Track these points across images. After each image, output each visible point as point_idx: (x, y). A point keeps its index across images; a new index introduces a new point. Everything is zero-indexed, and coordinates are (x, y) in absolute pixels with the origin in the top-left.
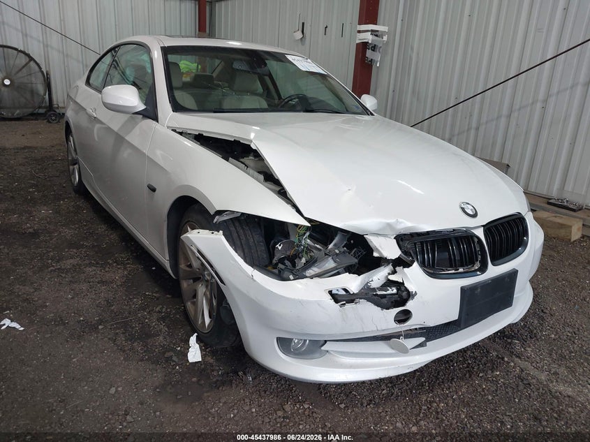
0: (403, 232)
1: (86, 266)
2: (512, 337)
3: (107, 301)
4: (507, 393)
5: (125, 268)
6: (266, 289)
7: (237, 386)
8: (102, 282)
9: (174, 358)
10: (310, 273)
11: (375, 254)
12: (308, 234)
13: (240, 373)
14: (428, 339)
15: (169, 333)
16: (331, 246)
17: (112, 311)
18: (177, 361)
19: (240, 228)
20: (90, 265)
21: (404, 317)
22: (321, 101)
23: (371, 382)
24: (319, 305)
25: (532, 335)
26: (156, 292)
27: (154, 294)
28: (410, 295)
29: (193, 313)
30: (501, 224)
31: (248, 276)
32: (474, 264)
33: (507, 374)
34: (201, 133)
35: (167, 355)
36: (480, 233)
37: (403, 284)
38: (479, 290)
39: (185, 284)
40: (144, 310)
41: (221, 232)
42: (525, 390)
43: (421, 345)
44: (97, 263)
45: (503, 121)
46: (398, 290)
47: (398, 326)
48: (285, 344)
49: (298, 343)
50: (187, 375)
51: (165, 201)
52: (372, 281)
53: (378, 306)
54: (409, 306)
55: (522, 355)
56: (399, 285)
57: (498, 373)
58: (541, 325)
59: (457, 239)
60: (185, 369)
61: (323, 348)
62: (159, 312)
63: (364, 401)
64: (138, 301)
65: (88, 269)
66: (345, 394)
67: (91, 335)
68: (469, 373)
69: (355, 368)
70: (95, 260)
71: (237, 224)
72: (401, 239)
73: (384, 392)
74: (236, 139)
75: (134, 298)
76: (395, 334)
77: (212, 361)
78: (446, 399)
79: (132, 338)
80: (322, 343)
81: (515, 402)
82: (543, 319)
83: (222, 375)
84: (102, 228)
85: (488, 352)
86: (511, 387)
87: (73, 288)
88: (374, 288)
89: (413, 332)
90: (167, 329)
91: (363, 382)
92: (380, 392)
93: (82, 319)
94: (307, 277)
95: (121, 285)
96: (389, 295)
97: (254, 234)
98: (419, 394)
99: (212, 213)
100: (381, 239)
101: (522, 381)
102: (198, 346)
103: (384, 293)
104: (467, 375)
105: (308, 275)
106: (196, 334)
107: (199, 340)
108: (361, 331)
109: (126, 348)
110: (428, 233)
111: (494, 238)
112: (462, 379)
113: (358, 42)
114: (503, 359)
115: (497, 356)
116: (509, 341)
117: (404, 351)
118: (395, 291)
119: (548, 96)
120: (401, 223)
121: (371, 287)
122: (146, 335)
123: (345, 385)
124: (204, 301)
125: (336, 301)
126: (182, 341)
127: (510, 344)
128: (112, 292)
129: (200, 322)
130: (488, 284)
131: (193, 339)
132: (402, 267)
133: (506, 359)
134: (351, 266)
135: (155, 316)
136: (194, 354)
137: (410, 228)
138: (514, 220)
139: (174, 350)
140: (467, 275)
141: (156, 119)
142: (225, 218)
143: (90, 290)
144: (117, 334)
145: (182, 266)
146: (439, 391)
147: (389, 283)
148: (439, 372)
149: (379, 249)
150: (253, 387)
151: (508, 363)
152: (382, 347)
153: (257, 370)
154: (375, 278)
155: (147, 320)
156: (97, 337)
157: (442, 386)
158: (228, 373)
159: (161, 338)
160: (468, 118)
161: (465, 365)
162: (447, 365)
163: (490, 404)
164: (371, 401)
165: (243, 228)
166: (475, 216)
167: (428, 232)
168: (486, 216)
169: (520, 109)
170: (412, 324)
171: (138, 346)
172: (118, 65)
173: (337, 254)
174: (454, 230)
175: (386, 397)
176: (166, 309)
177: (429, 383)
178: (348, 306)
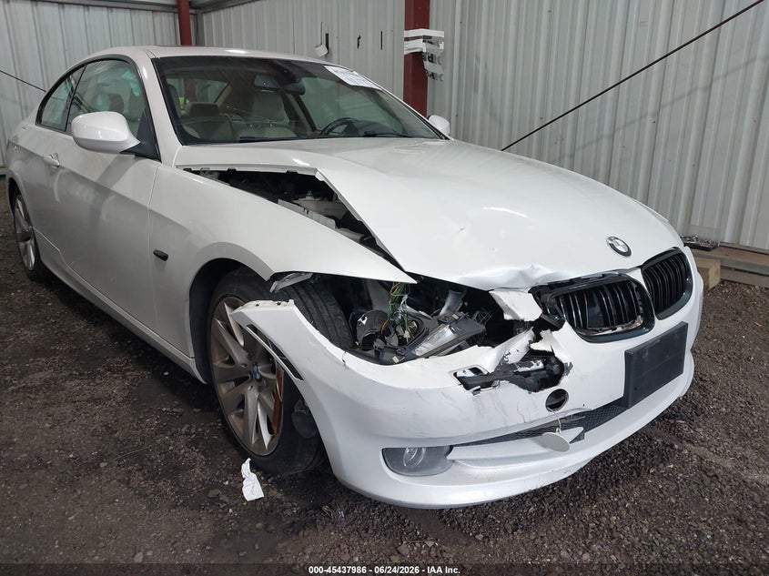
0: (541, 283)
1: (65, 379)
2: (675, 417)
3: (106, 426)
4: (692, 491)
5: (125, 377)
6: (366, 379)
7: (324, 527)
8: (95, 400)
9: (223, 498)
10: (421, 352)
11: (507, 317)
12: (406, 297)
13: (326, 508)
14: (586, 430)
15: (207, 462)
16: (443, 311)
17: (117, 439)
18: (227, 500)
19: (307, 297)
20: (72, 377)
21: (558, 400)
22: (374, 123)
23: (510, 500)
24: (443, 394)
25: (698, 411)
26: (177, 406)
27: (174, 410)
28: (563, 369)
29: (241, 430)
30: (660, 263)
31: (337, 362)
32: (636, 319)
33: (684, 466)
34: (231, 168)
35: (212, 494)
36: (637, 276)
37: (552, 354)
38: (647, 354)
39: (223, 390)
40: (164, 433)
41: (291, 301)
42: (713, 484)
43: (579, 438)
44: (80, 374)
45: (605, 143)
46: (545, 363)
47: (552, 413)
48: (394, 457)
49: (411, 453)
50: (246, 521)
51: (185, 271)
52: (509, 354)
53: (524, 388)
54: (565, 384)
55: (694, 438)
56: (547, 356)
57: (672, 466)
58: (705, 396)
59: (610, 286)
60: (242, 512)
61: (449, 457)
62: (187, 434)
63: (508, 526)
64: (152, 422)
65: (69, 384)
66: (479, 520)
67: (91, 479)
68: (636, 471)
69: (495, 481)
70: (76, 370)
71: (302, 292)
72: (538, 292)
73: (531, 509)
74: (290, 170)
75: (146, 418)
76: (545, 427)
77: (279, 496)
78: (617, 509)
79: (154, 476)
80: (448, 449)
81: (706, 502)
82: (704, 389)
83: (299, 513)
84: (80, 326)
85: (650, 439)
86: (695, 483)
87: (50, 413)
88: (513, 364)
89: (568, 421)
90: (202, 457)
91: (500, 501)
92: (525, 511)
93: (71, 456)
94: (418, 357)
95: (124, 402)
96: (532, 371)
97: (327, 304)
98: (579, 506)
99: (266, 278)
100: (513, 294)
101: (705, 472)
102: (254, 476)
103: (527, 369)
104: (635, 474)
105: (417, 354)
106: (249, 459)
107: (254, 468)
108: (504, 426)
109: (148, 492)
110: (572, 282)
111: (655, 283)
112: (629, 479)
113: (406, 52)
114: (672, 446)
115: (664, 443)
116: (672, 421)
117: (562, 448)
118: (541, 365)
119: (660, 106)
120: (538, 269)
121: (509, 363)
122: (173, 469)
123: (476, 507)
124: (259, 410)
125: (467, 387)
126: (228, 471)
127: (674, 425)
128: (111, 412)
129: (253, 442)
130: (658, 344)
131: (246, 467)
132: (549, 331)
133: (676, 446)
134: (476, 336)
135: (183, 439)
136: (252, 488)
137: (550, 275)
138: (673, 257)
139: (220, 486)
140: (629, 334)
141: (157, 157)
142: (287, 283)
143: (77, 413)
144: (130, 471)
145: (218, 363)
146: (604, 499)
147: (532, 355)
148: (596, 474)
149: (513, 308)
150: (347, 526)
151: (680, 451)
152: (529, 446)
153: (348, 501)
154: (512, 350)
155: (171, 448)
156: (100, 480)
157: (607, 492)
158: (306, 511)
159: (198, 470)
160: (559, 142)
161: (628, 460)
162: (605, 463)
163: (675, 508)
164: (516, 524)
165: (310, 298)
166: (628, 254)
167: (571, 280)
168: (642, 254)
169: (625, 126)
170: (568, 409)
171: (165, 486)
172: (81, 104)
173: (456, 320)
174: (604, 275)
175: (535, 517)
176: (197, 429)
177: (588, 491)
178: (485, 392)
